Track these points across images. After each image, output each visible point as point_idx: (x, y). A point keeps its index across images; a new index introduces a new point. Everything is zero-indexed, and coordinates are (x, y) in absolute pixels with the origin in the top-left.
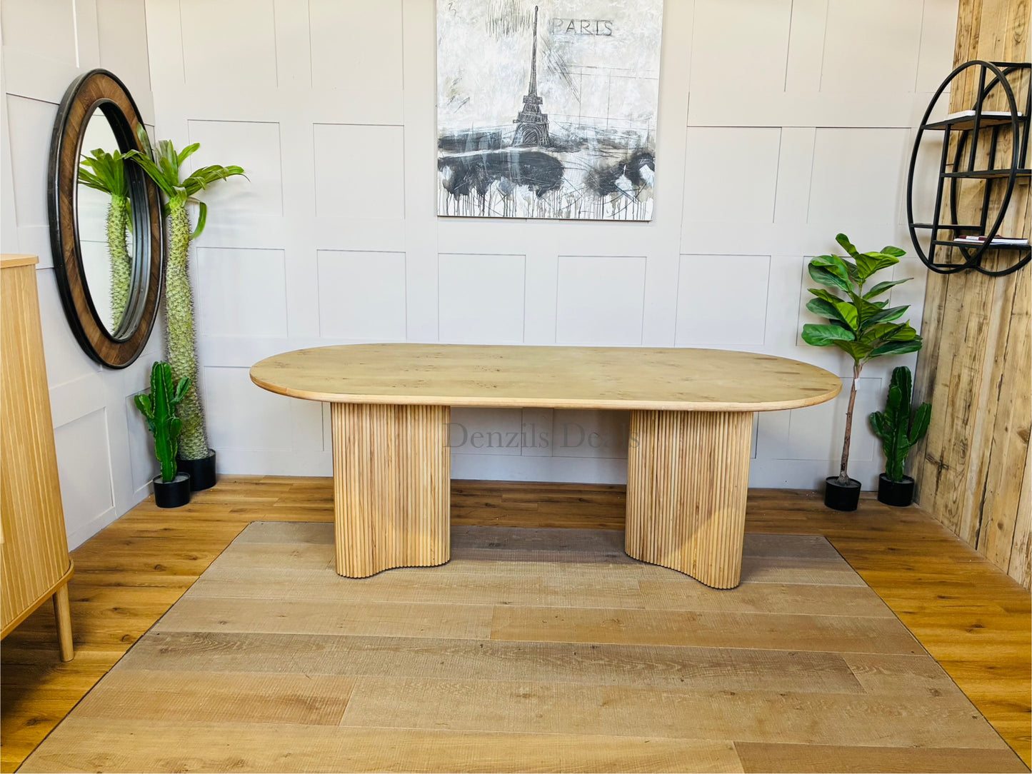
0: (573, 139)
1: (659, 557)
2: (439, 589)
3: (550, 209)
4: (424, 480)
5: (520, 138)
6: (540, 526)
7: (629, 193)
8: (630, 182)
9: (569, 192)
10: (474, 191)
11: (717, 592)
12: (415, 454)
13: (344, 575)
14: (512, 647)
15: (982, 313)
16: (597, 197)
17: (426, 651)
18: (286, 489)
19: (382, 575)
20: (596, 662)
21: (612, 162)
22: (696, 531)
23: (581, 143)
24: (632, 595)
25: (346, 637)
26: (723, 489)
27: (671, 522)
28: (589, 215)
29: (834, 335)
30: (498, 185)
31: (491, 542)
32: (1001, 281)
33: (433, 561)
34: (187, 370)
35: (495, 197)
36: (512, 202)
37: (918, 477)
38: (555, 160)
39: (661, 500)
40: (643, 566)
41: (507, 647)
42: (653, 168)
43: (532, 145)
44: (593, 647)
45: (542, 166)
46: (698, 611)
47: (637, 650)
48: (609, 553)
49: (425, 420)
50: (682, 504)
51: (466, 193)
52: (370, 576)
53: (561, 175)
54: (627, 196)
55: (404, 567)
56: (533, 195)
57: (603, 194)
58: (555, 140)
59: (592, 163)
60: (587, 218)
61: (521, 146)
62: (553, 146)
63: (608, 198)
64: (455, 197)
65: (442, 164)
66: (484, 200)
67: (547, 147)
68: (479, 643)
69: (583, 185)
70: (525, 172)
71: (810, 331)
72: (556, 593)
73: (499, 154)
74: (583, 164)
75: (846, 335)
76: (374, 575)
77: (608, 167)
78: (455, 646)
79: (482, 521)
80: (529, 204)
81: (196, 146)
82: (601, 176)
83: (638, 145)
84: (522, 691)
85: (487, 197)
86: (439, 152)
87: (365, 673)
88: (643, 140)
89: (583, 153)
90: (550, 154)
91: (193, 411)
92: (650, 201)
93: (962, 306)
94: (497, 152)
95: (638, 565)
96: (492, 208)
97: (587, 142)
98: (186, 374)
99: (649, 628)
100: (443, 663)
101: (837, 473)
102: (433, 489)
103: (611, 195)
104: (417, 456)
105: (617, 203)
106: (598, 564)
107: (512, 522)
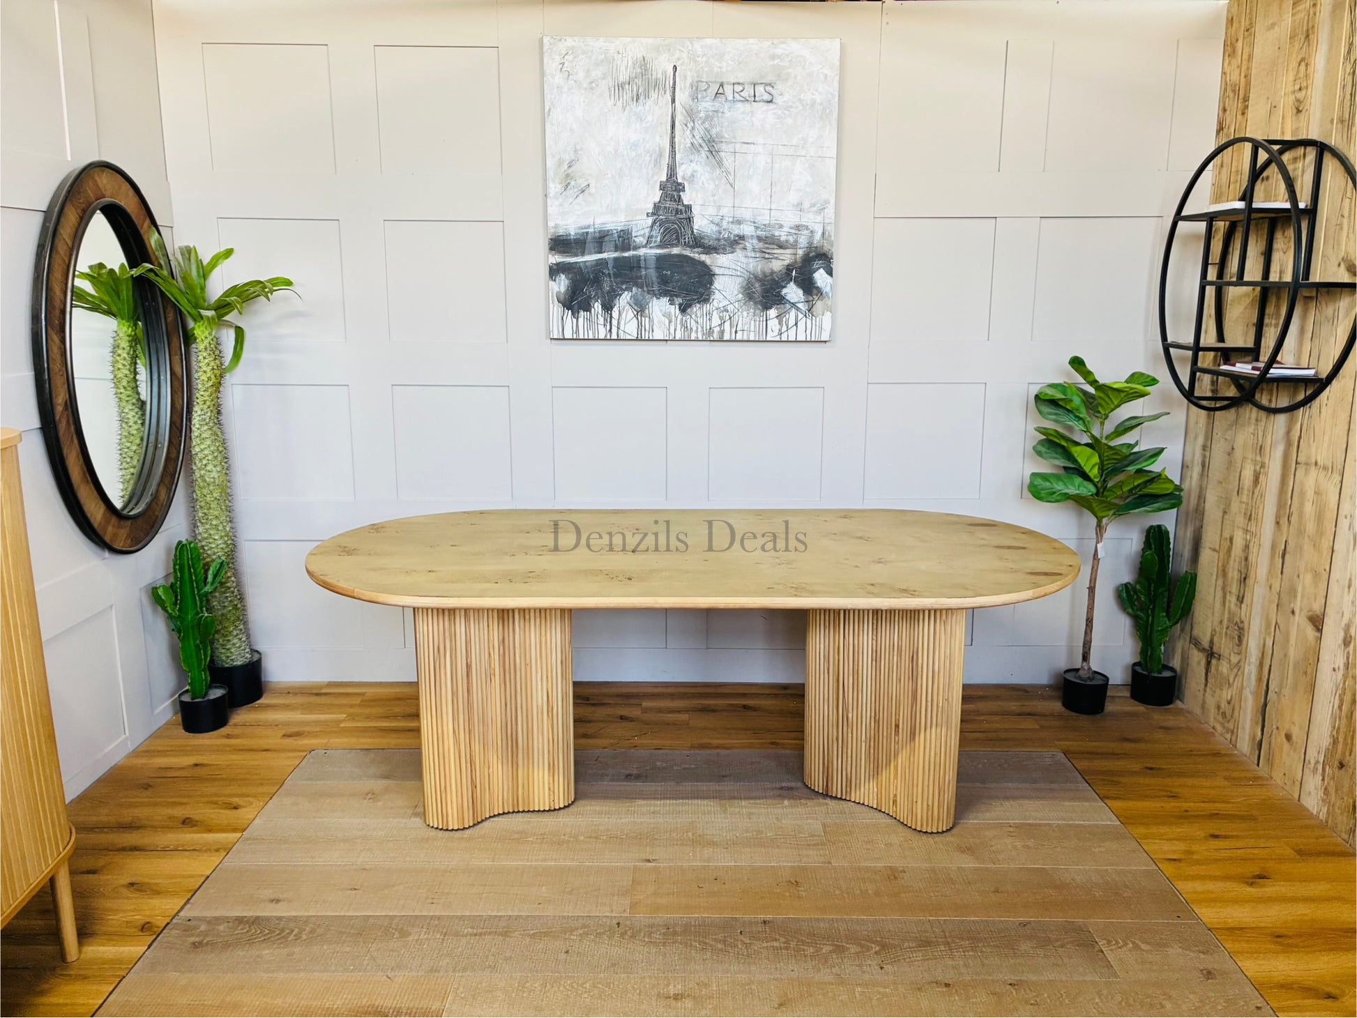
0: (726, 236)
1: (848, 789)
2: (560, 843)
3: (697, 328)
4: (539, 698)
5: (656, 237)
6: (692, 747)
7: (800, 305)
8: (800, 292)
9: (721, 305)
10: (597, 306)
11: (924, 837)
12: (526, 665)
13: (436, 826)
14: (660, 926)
15: (1258, 458)
16: (758, 312)
17: (546, 934)
18: (357, 701)
19: (486, 824)
20: (769, 944)
21: (777, 266)
22: (896, 756)
23: (736, 242)
24: (814, 845)
25: (439, 918)
26: (929, 704)
27: (863, 744)
28: (748, 336)
29: (1070, 487)
30: (628, 298)
31: (627, 772)
32: (1281, 419)
33: (552, 803)
34: (222, 548)
35: (625, 312)
36: (647, 319)
37: (1182, 668)
38: (703, 264)
39: (850, 715)
40: (828, 801)
41: (652, 926)
42: (830, 273)
43: (672, 246)
44: (765, 922)
45: (686, 273)
46: (899, 864)
47: (822, 925)
48: (784, 784)
49: (538, 620)
50: (877, 722)
51: (588, 308)
52: (470, 827)
53: (711, 283)
54: (798, 309)
55: (514, 812)
56: (674, 310)
57: (766, 307)
58: (701, 238)
59: (751, 267)
60: (745, 338)
61: (659, 247)
62: (700, 247)
63: (773, 313)
64: (573, 314)
65: (554, 271)
66: (611, 317)
67: (692, 247)
68: (615, 922)
69: (740, 296)
70: (664, 281)
71: (1038, 481)
72: (713, 844)
73: (629, 257)
74: (739, 268)
75: (1085, 487)
76: (474, 825)
77: (773, 273)
78: (584, 926)
79: (616, 741)
80: (670, 322)
81: (229, 253)
82: (763, 285)
83: (810, 243)
84: (672, 990)
85: (615, 313)
86: (550, 256)
87: (464, 970)
88: (818, 236)
89: (739, 254)
90: (696, 256)
91: (231, 601)
92: (828, 314)
93: (1233, 449)
94: (626, 254)
95: (821, 800)
96: (622, 328)
97: (744, 240)
98: (220, 554)
99: (837, 892)
100: (567, 952)
101: (1078, 663)
102: (550, 710)
103: (777, 308)
104: (528, 667)
105: (784, 319)
106: (769, 801)
107: (655, 742)
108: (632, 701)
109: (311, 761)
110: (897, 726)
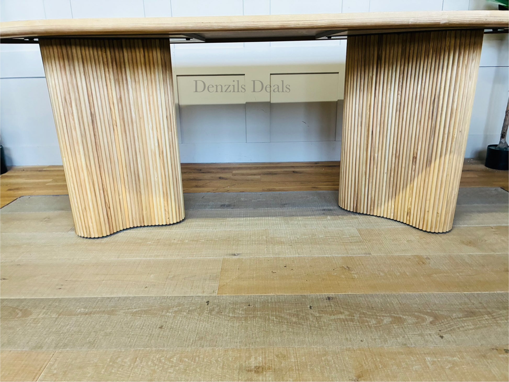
1: (372, 208)
2: (171, 245)
4: (152, 145)
6: (264, 190)
11: (434, 236)
12: (140, 118)
13: (82, 236)
14: (242, 303)
17: (146, 312)
19: (119, 234)
20: (336, 317)
22: (412, 180)
24: (355, 242)
25: (60, 300)
27: (385, 175)
31: (222, 204)
33: (168, 220)
39: (376, 155)
40: (357, 216)
41: (235, 303)
44: (329, 298)
46: (424, 254)
47: (377, 299)
48: (325, 208)
49: (146, 82)
50: (397, 157)
52: (107, 236)
55: (141, 226)
68: (205, 300)
72: (281, 243)
76: (111, 235)
78: (179, 305)
79: (216, 189)
84: (253, 363)
87: (65, 346)
95: (353, 216)
99: (381, 274)
100: (161, 327)
102: (161, 153)
106: (317, 217)
107: (240, 189)
108: (226, 171)
109: (18, 201)
110: (415, 158)
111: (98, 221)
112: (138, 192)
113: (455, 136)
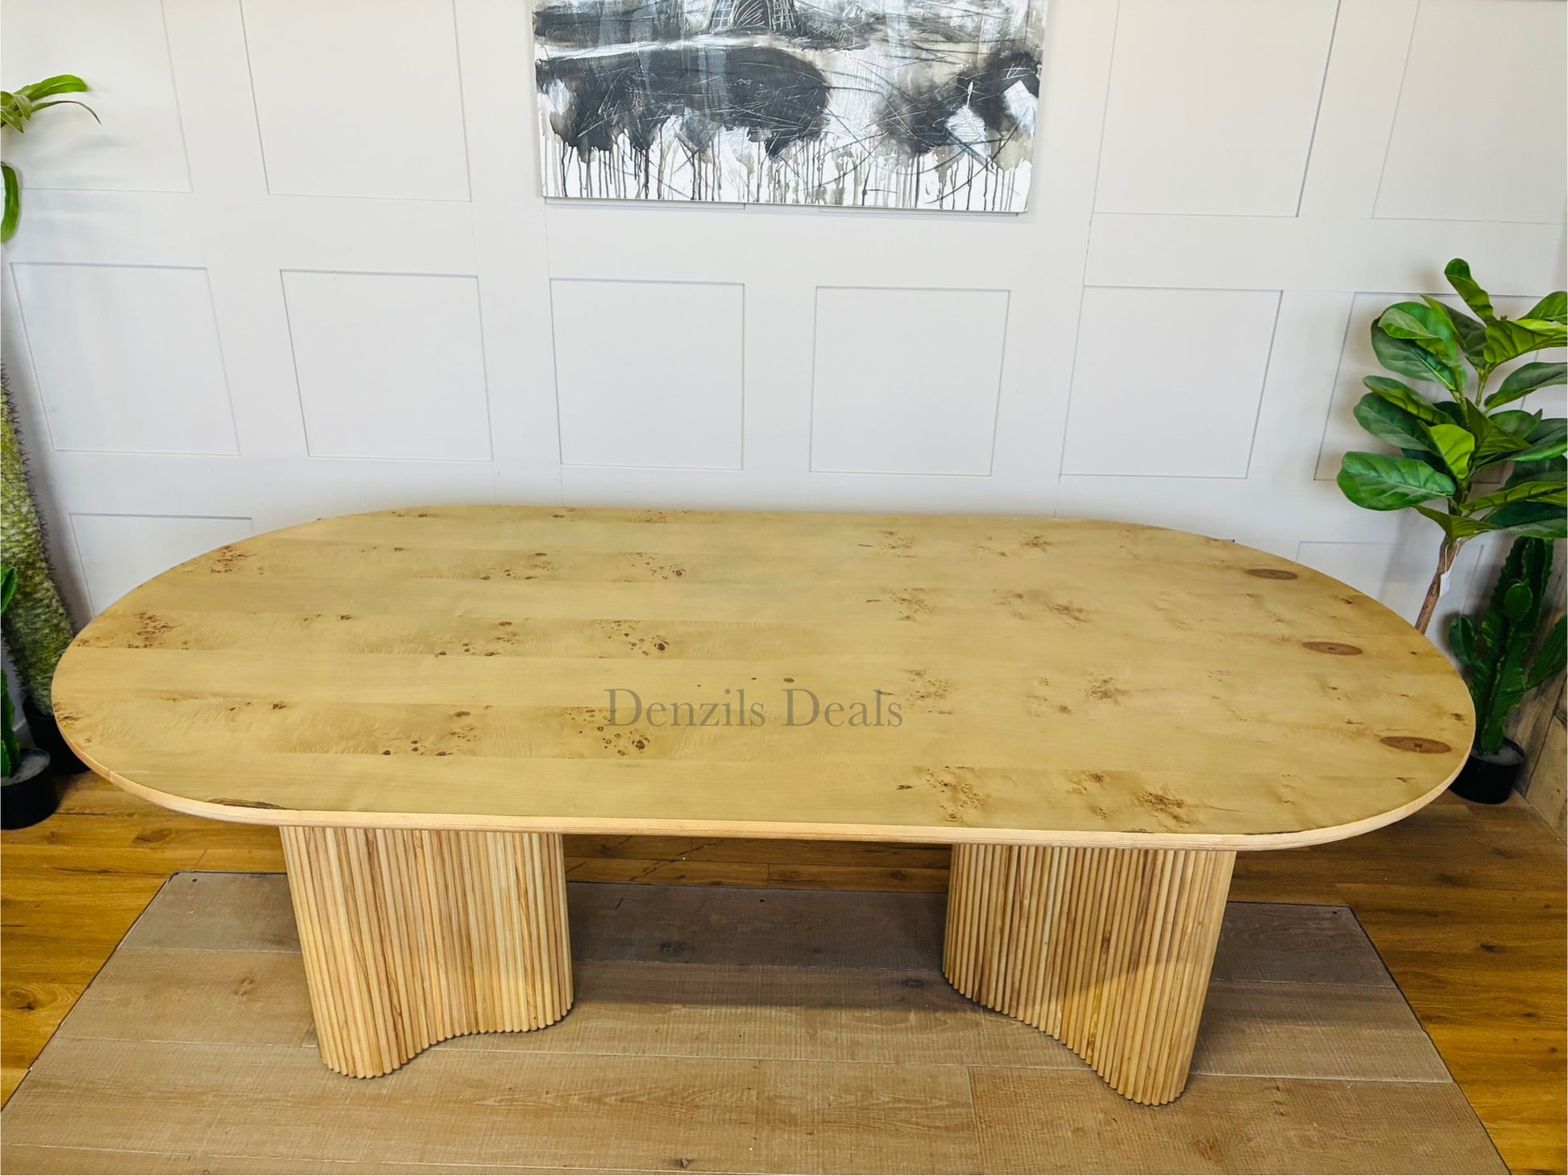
0: (852, 15)
1: (1014, 1003)
3: (797, 184)
4: (502, 879)
5: (727, 14)
7: (978, 148)
8: (980, 124)
9: (840, 144)
10: (623, 141)
16: (903, 157)
21: (942, 74)
22: (1100, 980)
23: (870, 27)
24: (956, 1128)
27: (1045, 947)
28: (885, 200)
29: (1411, 481)
30: (677, 127)
31: (664, 937)
33: (533, 1021)
34: (18, 541)
35: (671, 154)
36: (710, 166)
38: (809, 67)
39: (1026, 902)
42: (1034, 89)
43: (756, 31)
45: (778, 84)
48: (909, 974)
50: (1072, 922)
51: (606, 146)
52: (394, 1070)
53: (823, 103)
54: (974, 155)
55: (470, 1034)
56: (758, 151)
57: (919, 150)
58: (809, 18)
59: (895, 77)
60: (880, 203)
61: (731, 33)
62: (805, 34)
63: (930, 160)
64: (581, 154)
65: (546, 74)
66: (647, 161)
67: (791, 35)
69: (874, 128)
70: (740, 97)
71: (1357, 468)
73: (677, 52)
74: (873, 78)
75: (1436, 483)
77: (933, 87)
79: (651, 864)
80: (750, 172)
82: (915, 108)
83: (1003, 33)
85: (654, 154)
86: (537, 46)
88: (1017, 20)
89: (875, 50)
90: (798, 52)
91: (46, 620)
92: (1026, 166)
94: (673, 46)
95: (970, 1016)
96: (666, 180)
97: (884, 23)
98: (15, 550)
102: (523, 894)
103: (937, 153)
105: (949, 172)
106: (887, 1014)
107: (713, 867)
109: (170, 897)
110: (1106, 941)
111: (374, 1047)
112: (468, 971)
113: (1189, 930)
